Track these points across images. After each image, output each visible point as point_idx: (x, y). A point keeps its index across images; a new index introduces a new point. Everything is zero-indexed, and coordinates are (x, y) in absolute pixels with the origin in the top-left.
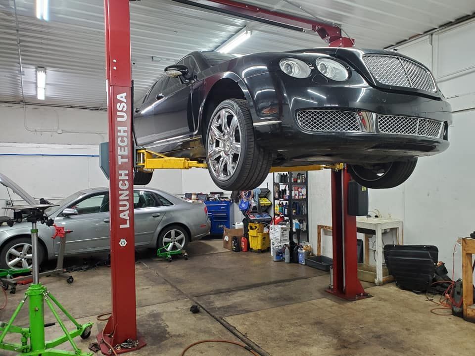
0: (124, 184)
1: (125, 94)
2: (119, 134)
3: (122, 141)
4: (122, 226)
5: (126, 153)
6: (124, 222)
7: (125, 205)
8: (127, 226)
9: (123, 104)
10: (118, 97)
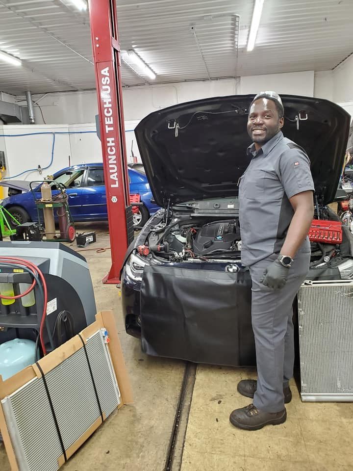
0: (111, 150)
1: (108, 68)
3: (108, 112)
4: (113, 186)
5: (111, 122)
6: (114, 182)
7: (114, 168)
8: (117, 185)
9: (107, 78)
10: (103, 72)
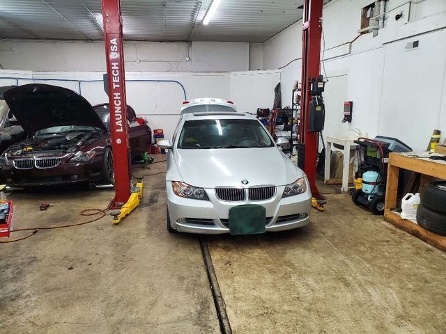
0: (117, 103)
1: (116, 39)
2: (113, 68)
3: (115, 73)
4: (117, 130)
5: (118, 81)
6: (119, 127)
7: (119, 117)
8: (121, 130)
9: (115, 46)
10: (111, 41)
